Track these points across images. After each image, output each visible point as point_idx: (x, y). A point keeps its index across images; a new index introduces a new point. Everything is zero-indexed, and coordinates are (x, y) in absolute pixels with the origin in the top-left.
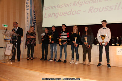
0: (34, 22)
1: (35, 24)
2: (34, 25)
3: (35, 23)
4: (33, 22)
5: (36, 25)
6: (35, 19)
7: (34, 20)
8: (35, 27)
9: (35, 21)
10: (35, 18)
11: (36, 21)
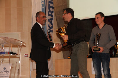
0: (50, 11)
1: (52, 16)
2: (50, 17)
3: (52, 12)
4: (48, 10)
5: (54, 18)
6: (51, 5)
7: (50, 7)
8: (53, 22)
9: (51, 9)
10: (52, 3)
11: (53, 8)
